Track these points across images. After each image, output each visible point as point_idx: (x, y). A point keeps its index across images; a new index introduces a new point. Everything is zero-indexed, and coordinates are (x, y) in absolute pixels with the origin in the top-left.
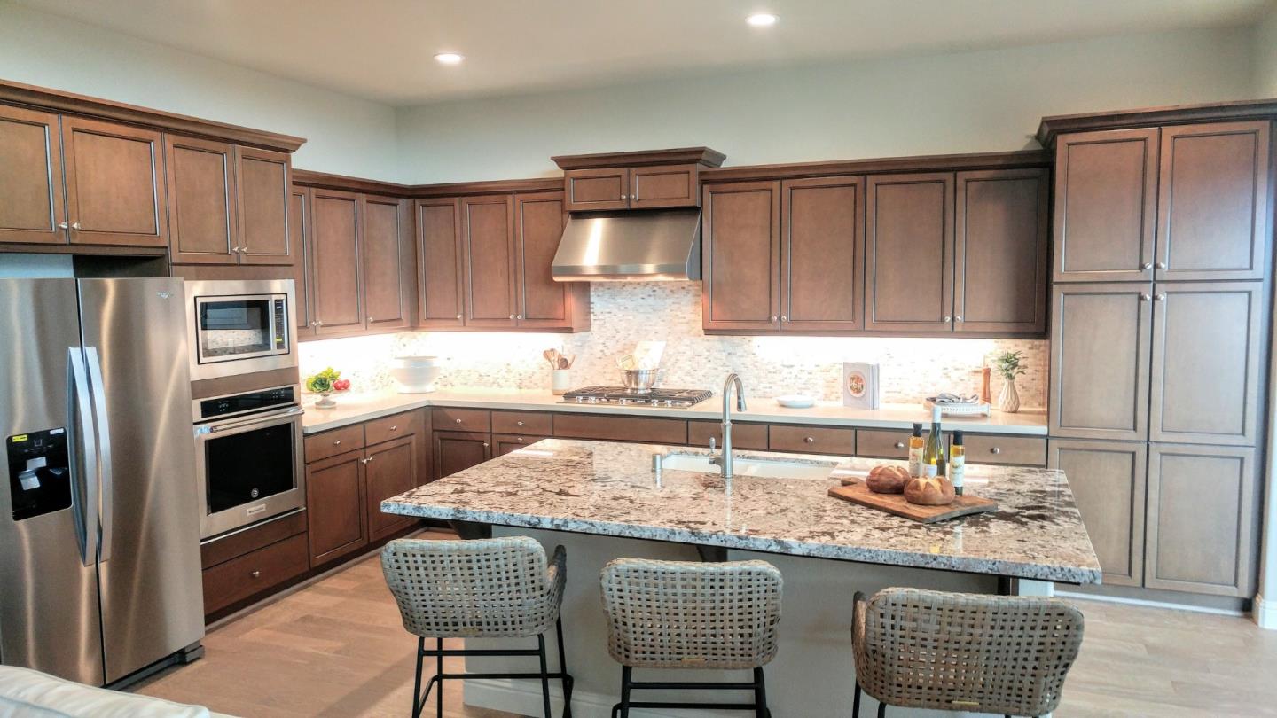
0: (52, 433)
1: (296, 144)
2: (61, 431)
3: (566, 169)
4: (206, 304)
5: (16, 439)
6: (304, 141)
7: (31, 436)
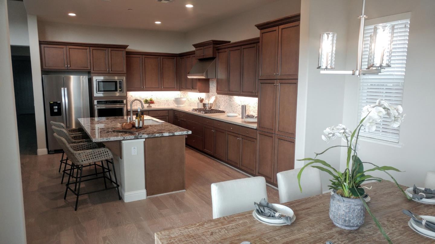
0: (58, 102)
1: (127, 46)
2: (60, 102)
3: (196, 47)
4: (99, 81)
5: (51, 102)
6: (128, 46)
7: (54, 102)
